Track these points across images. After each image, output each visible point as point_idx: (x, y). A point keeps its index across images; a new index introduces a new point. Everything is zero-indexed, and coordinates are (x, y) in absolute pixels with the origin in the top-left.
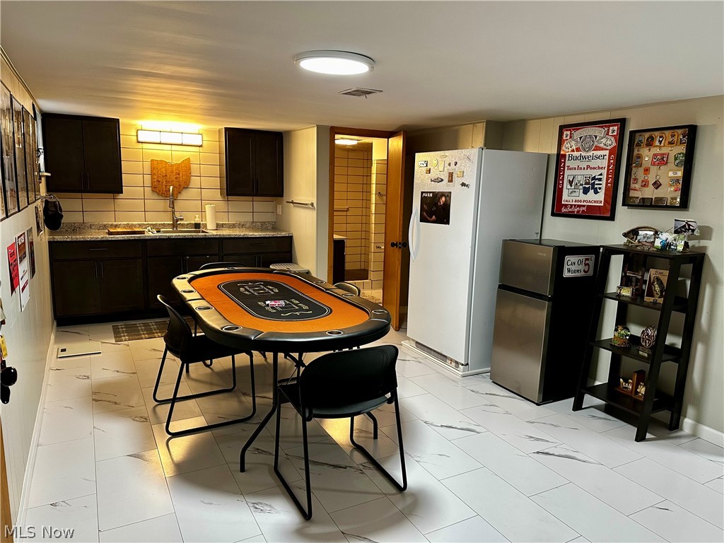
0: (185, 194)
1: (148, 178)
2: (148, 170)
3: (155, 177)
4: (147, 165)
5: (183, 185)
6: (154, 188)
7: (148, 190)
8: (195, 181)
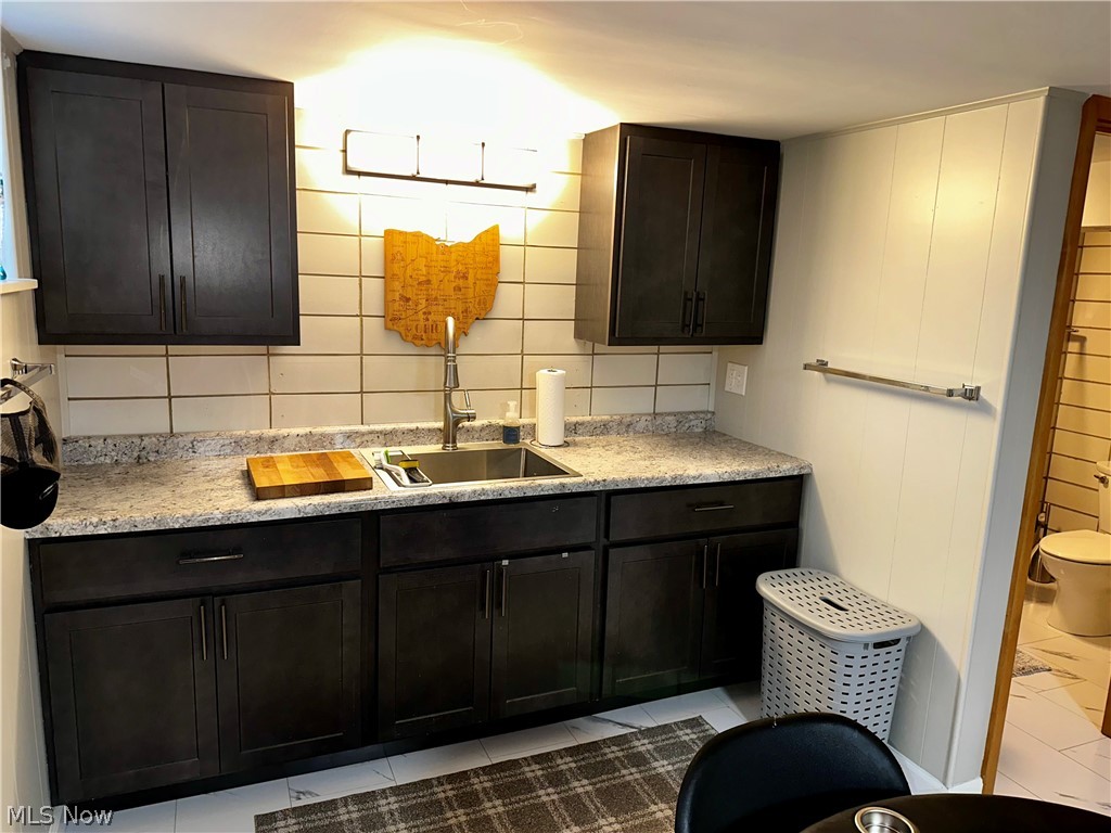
0: (481, 338)
1: (374, 288)
2: (374, 264)
3: (397, 285)
4: (374, 248)
5: (478, 311)
6: (391, 321)
7: (374, 326)
8: (508, 299)
